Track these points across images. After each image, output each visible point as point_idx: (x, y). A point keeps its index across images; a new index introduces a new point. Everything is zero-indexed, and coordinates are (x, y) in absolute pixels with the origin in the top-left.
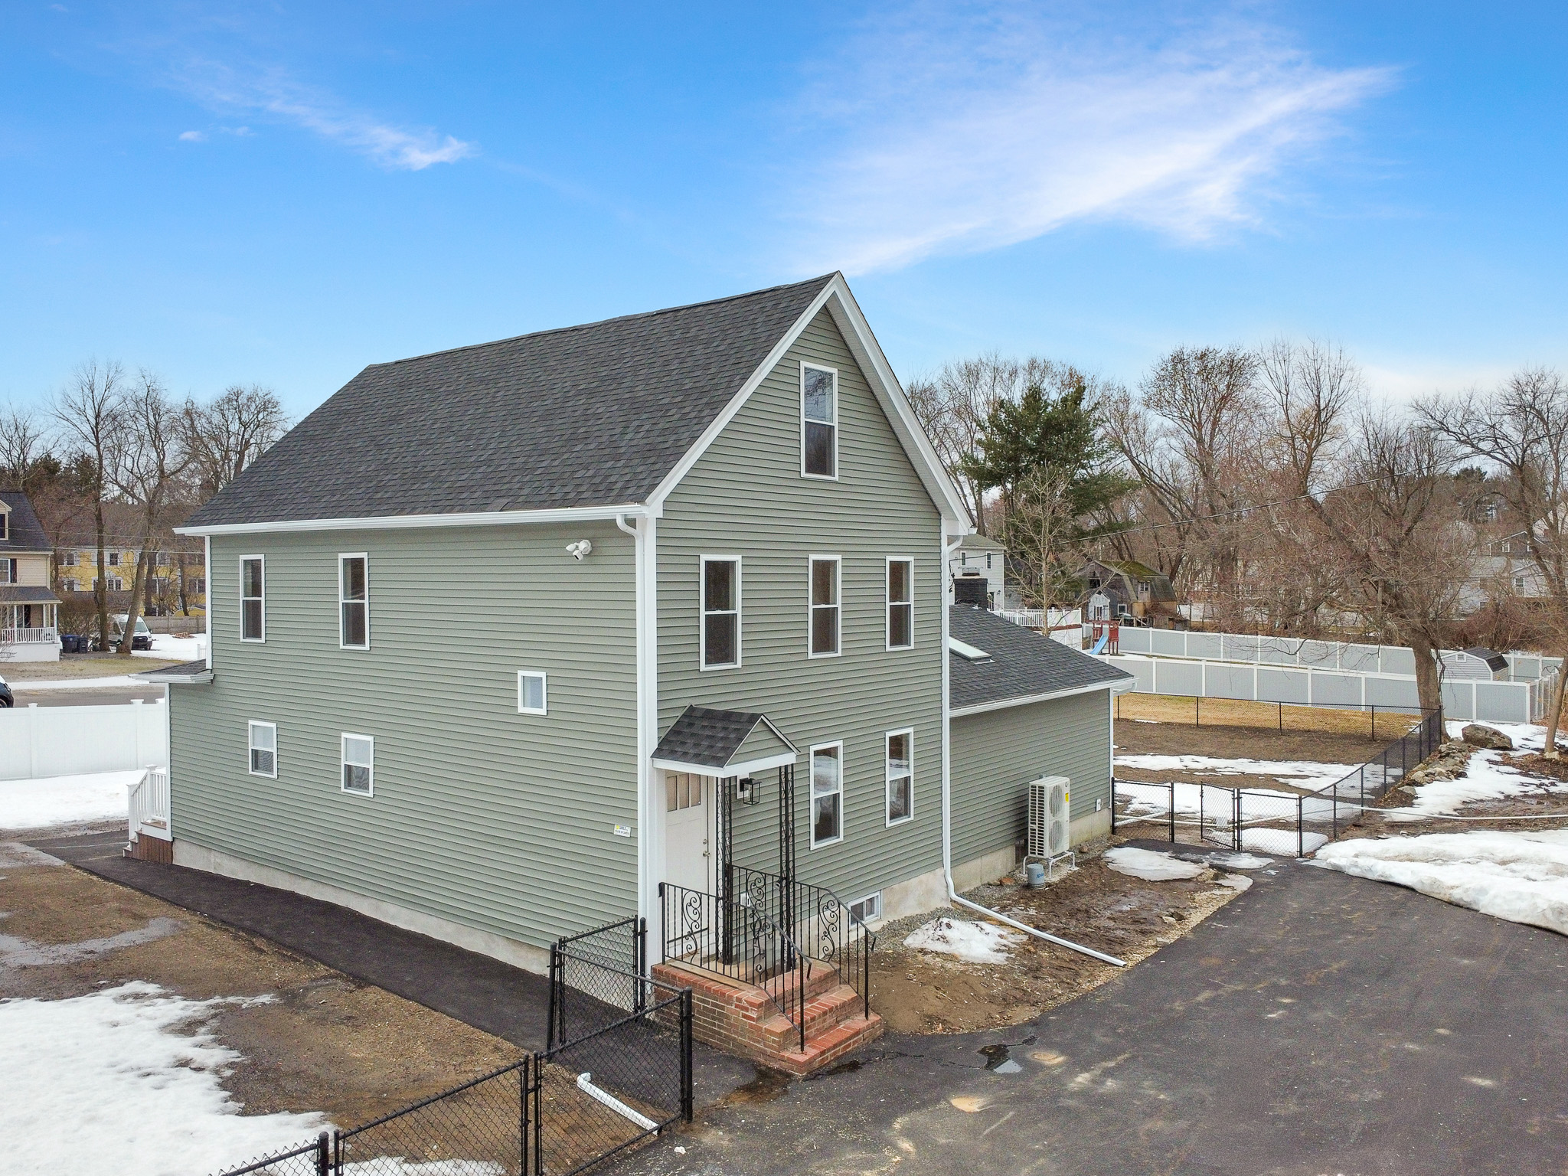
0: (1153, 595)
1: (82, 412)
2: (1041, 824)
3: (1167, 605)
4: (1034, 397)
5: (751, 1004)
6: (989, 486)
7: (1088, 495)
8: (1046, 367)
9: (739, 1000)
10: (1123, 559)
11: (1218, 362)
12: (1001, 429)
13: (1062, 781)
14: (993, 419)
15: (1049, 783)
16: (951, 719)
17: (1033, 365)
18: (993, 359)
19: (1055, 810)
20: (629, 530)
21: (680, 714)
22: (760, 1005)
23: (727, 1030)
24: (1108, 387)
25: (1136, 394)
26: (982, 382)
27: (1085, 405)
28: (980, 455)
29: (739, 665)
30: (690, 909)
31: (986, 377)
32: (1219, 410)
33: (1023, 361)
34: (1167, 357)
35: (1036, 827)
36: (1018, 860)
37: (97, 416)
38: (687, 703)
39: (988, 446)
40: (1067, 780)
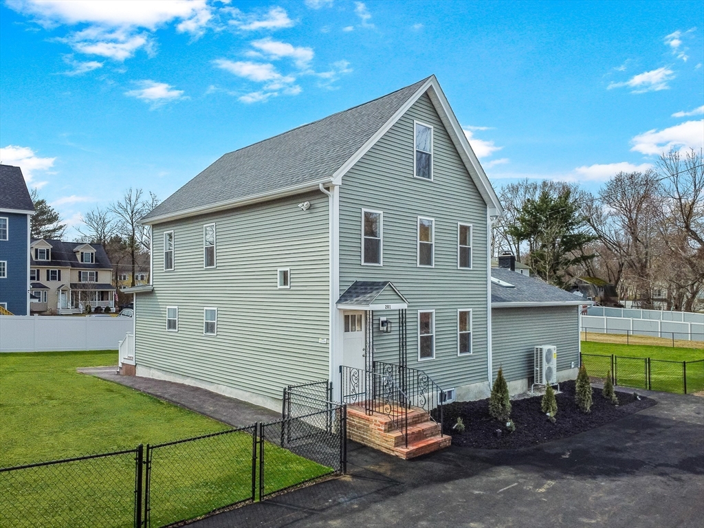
0: (606, 294)
1: (126, 210)
2: (541, 368)
3: (613, 298)
4: (545, 198)
5: (381, 423)
6: (522, 239)
7: (573, 243)
8: (551, 185)
9: (376, 421)
10: (590, 276)
11: (640, 179)
12: (528, 212)
13: (552, 347)
14: (525, 209)
15: (545, 348)
16: (492, 308)
17: (545, 184)
18: (525, 183)
19: (548, 361)
20: (326, 191)
21: (351, 284)
22: (386, 423)
23: (369, 437)
24: (583, 193)
25: (597, 196)
26: (519, 193)
27: (571, 200)
28: (519, 225)
29: (381, 265)
30: (354, 378)
31: (522, 191)
32: (641, 203)
33: (540, 183)
34: (613, 178)
35: (538, 369)
36: (529, 386)
37: (132, 212)
38: (355, 280)
39: (523, 220)
40: (555, 347)
